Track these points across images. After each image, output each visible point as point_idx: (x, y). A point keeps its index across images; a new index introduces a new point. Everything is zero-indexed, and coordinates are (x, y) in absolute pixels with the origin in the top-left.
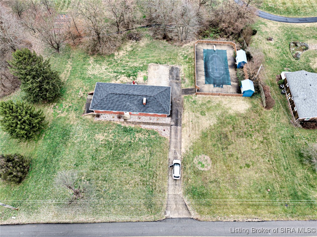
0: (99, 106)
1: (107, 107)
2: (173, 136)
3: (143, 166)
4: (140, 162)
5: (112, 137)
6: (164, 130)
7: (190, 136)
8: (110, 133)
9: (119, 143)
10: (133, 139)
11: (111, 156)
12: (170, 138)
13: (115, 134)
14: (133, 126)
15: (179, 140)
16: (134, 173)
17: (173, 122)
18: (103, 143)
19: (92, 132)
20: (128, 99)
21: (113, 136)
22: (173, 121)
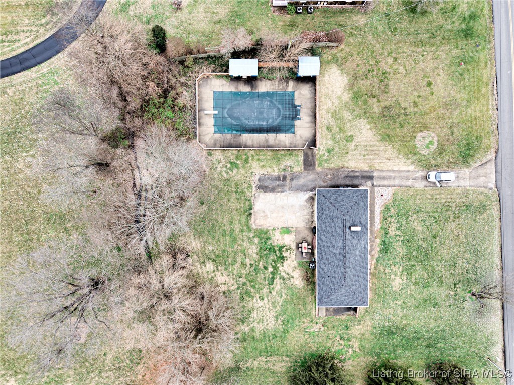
2: (391, 183)
3: (435, 220)
4: (430, 225)
5: (397, 266)
6: (382, 195)
7: (389, 158)
8: (390, 271)
9: (405, 256)
10: (398, 238)
11: (423, 264)
12: (394, 186)
13: (391, 263)
14: (378, 241)
15: (397, 175)
16: (444, 231)
17: (368, 183)
18: (405, 278)
19: (390, 295)
20: (352, 254)
21: (395, 266)
22: (366, 182)
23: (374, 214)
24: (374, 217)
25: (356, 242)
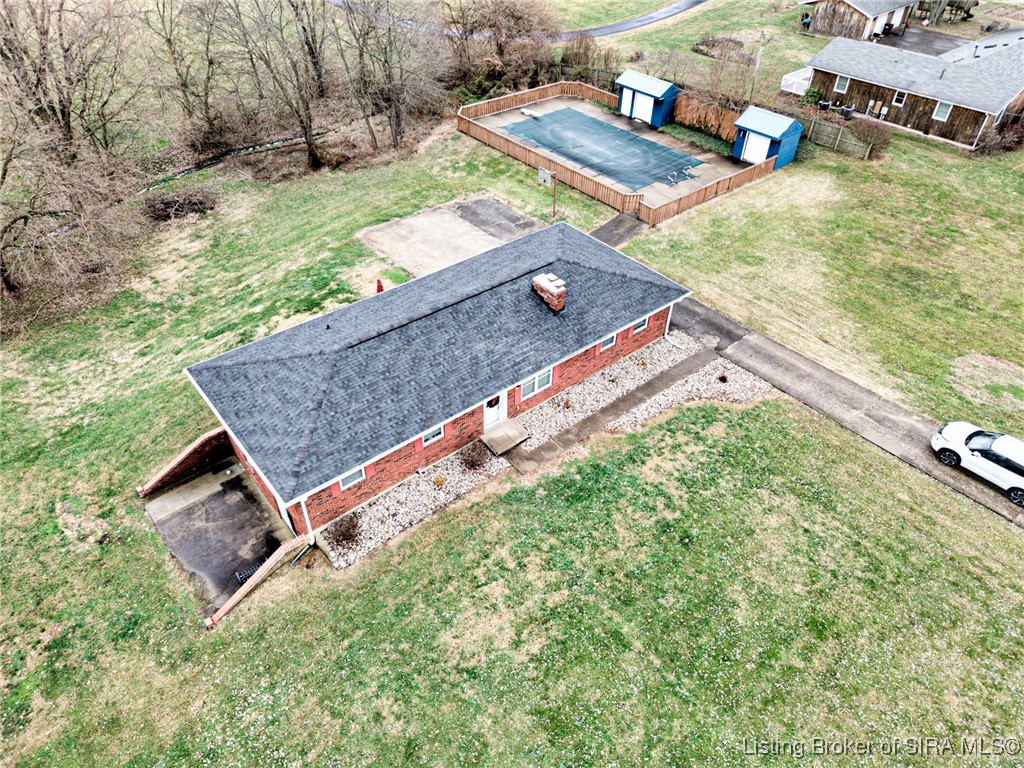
0: (327, 448)
1: (386, 424)
2: (782, 378)
3: (870, 575)
4: (835, 575)
5: (553, 576)
6: (723, 380)
7: (827, 338)
8: (511, 565)
9: (620, 576)
10: (660, 503)
11: (671, 677)
12: (782, 389)
13: (545, 547)
14: (582, 452)
15: (819, 375)
16: (889, 646)
17: (709, 337)
18: (535, 649)
19: (405, 646)
21: (548, 566)
22: (703, 333)
23: (649, 396)
24: (642, 400)
25: (513, 327)
